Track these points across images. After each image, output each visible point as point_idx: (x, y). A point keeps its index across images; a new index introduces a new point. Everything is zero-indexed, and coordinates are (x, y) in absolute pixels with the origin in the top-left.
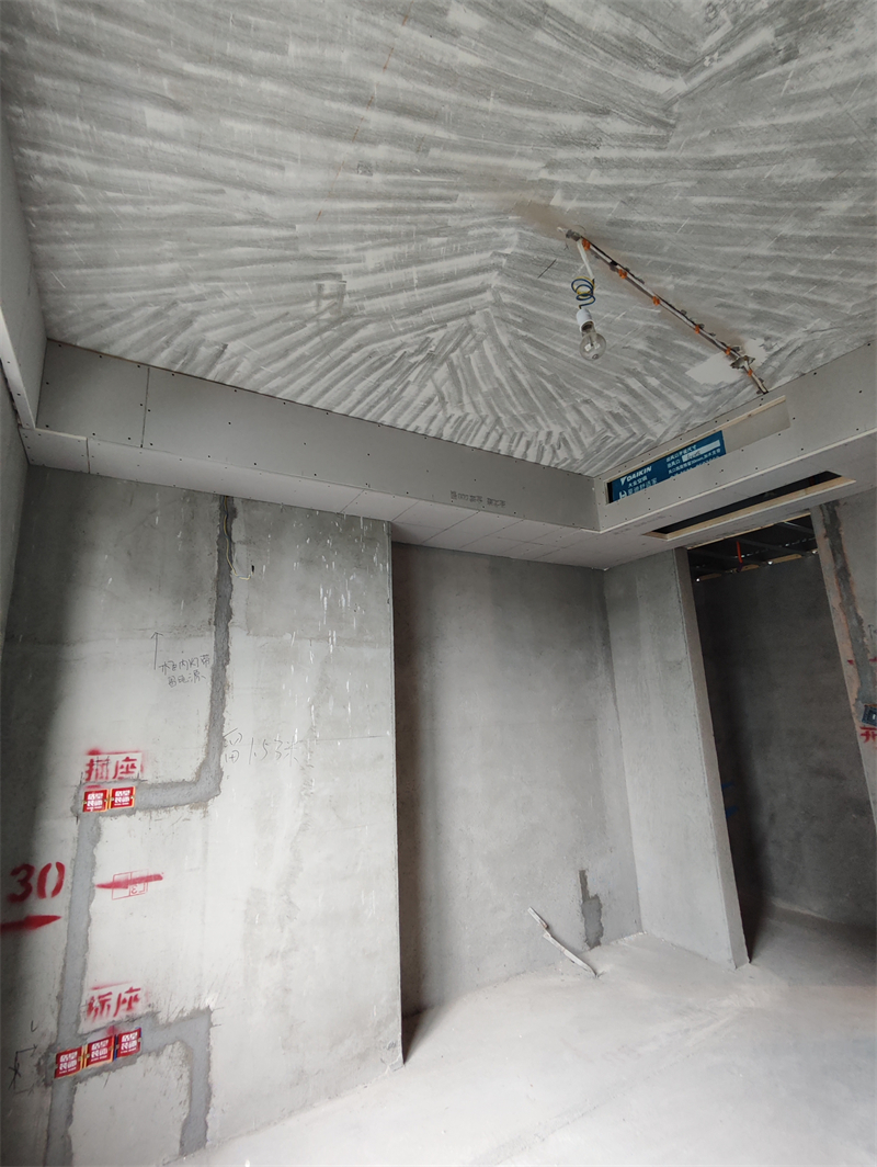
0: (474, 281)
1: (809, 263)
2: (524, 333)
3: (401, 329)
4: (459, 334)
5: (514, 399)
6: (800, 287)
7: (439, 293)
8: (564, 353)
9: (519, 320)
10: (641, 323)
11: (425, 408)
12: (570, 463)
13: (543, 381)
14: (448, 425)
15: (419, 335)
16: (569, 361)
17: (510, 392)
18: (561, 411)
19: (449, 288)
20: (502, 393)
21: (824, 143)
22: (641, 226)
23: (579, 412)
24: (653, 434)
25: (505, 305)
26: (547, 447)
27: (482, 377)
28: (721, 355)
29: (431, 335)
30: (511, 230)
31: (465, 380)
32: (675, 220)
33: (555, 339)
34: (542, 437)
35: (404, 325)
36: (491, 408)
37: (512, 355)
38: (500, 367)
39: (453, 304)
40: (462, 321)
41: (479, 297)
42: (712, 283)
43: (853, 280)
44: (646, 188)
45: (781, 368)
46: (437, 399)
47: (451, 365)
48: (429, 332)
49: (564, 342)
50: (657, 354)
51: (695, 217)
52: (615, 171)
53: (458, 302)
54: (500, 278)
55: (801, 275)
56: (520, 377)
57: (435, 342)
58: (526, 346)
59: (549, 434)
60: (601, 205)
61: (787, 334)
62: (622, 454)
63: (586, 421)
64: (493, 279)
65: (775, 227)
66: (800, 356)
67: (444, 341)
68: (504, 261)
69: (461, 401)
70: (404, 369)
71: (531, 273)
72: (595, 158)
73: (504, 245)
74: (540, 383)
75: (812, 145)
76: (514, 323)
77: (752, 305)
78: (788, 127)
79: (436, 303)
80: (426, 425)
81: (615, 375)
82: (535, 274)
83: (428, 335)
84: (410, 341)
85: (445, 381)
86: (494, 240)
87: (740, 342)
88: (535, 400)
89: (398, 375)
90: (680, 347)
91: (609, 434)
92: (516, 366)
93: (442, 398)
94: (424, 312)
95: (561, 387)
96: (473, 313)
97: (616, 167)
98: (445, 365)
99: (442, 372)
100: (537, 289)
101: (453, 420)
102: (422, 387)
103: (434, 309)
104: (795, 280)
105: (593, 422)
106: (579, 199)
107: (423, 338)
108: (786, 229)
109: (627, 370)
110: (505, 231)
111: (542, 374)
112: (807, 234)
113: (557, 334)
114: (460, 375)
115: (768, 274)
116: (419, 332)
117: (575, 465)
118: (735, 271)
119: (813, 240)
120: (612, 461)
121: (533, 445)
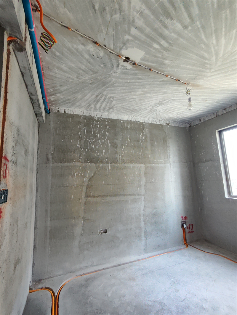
10: (169, 69)
87: (133, 67)
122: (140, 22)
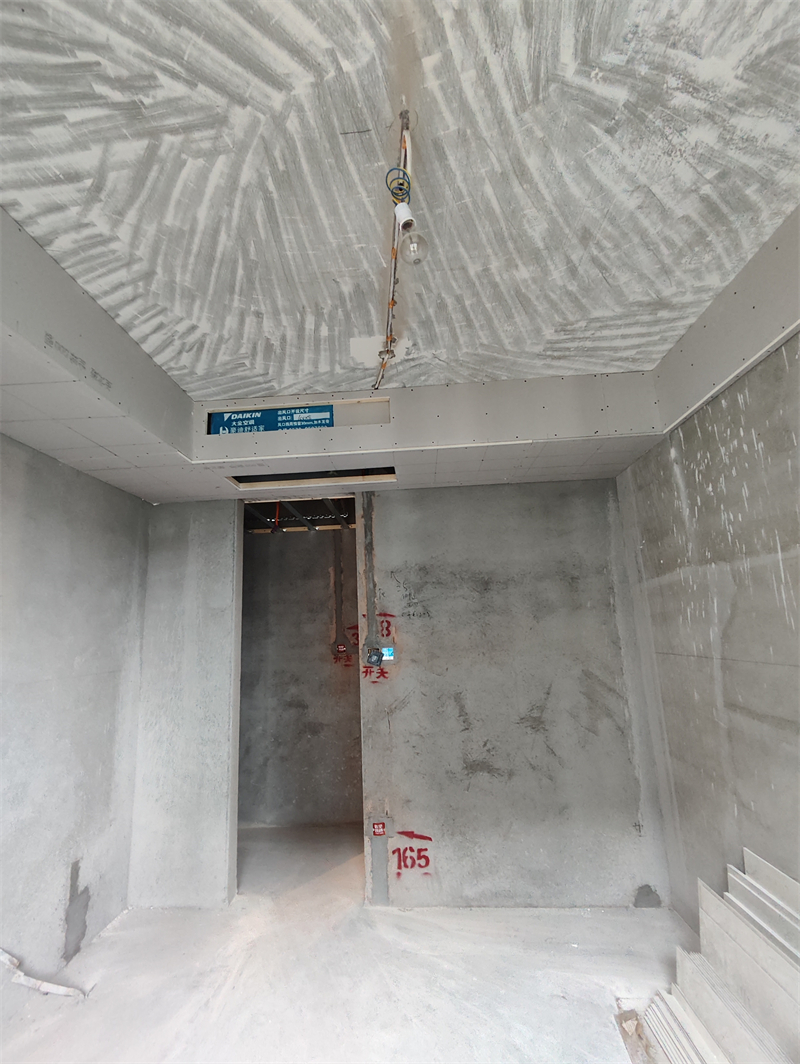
0: (281, 61)
1: (480, 302)
2: (271, 186)
3: (124, 19)
4: (201, 115)
5: (192, 260)
6: (460, 316)
7: (228, 26)
8: (287, 245)
9: (281, 167)
10: (366, 265)
11: (55, 181)
12: (185, 375)
13: (240, 261)
14: (73, 236)
15: (142, 57)
16: (283, 257)
17: (195, 248)
18: (227, 308)
19: (245, 34)
20: (185, 242)
21: (561, 220)
22: (447, 169)
23: (242, 322)
24: (280, 383)
25: (284, 131)
26: (177, 343)
27: (179, 202)
28: (383, 338)
29: (163, 79)
30: (370, 43)
31: (154, 189)
32: (465, 191)
33: (293, 222)
34: (181, 328)
35: (134, 16)
36: (155, 251)
37: (237, 203)
38: (212, 206)
39: (231, 64)
40: (220, 101)
41: (269, 90)
42: (432, 271)
43: (481, 333)
44: (479, 138)
45: (399, 374)
46: (88, 182)
47: (152, 151)
48: (165, 69)
49: (297, 233)
50: (349, 305)
51: (474, 203)
52: (482, 92)
53: (239, 69)
54: (310, 90)
55: (469, 309)
56: (223, 237)
57: (160, 94)
58: (260, 204)
59: (194, 328)
60: (447, 115)
61: (425, 349)
62: (240, 388)
63: (240, 335)
64: (302, 82)
65: (493, 257)
66: (416, 371)
67: (173, 105)
68: (332, 73)
69: (121, 213)
70: (73, 89)
71: (340, 119)
72: (485, 59)
73: (349, 53)
74: (235, 262)
75: (556, 214)
76: (273, 164)
77: (431, 311)
78: (562, 185)
79: (212, 36)
80: (34, 210)
81: (305, 302)
82: (342, 124)
83: (158, 73)
84: (122, 53)
85: (123, 165)
86: (347, 32)
87: (400, 336)
88: (213, 279)
89: (51, 90)
90: (368, 311)
91: (247, 362)
92: (229, 219)
93: (98, 188)
94: (185, 31)
95: (250, 280)
96: (243, 103)
97: (486, 89)
98: (144, 143)
99: (130, 149)
100: (328, 146)
101: (86, 232)
102: (78, 144)
103: (200, 41)
104: (463, 309)
105: (245, 340)
106: (442, 87)
107: (146, 68)
108: (495, 265)
109: (317, 305)
110: (365, 38)
111: (246, 252)
112: (498, 279)
113: (298, 218)
114: (153, 174)
115: (458, 292)
116: (149, 54)
117: (188, 379)
118: (449, 273)
119: (495, 286)
120: (225, 393)
121: (164, 331)
122: (306, 367)
